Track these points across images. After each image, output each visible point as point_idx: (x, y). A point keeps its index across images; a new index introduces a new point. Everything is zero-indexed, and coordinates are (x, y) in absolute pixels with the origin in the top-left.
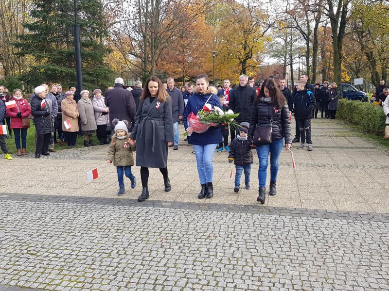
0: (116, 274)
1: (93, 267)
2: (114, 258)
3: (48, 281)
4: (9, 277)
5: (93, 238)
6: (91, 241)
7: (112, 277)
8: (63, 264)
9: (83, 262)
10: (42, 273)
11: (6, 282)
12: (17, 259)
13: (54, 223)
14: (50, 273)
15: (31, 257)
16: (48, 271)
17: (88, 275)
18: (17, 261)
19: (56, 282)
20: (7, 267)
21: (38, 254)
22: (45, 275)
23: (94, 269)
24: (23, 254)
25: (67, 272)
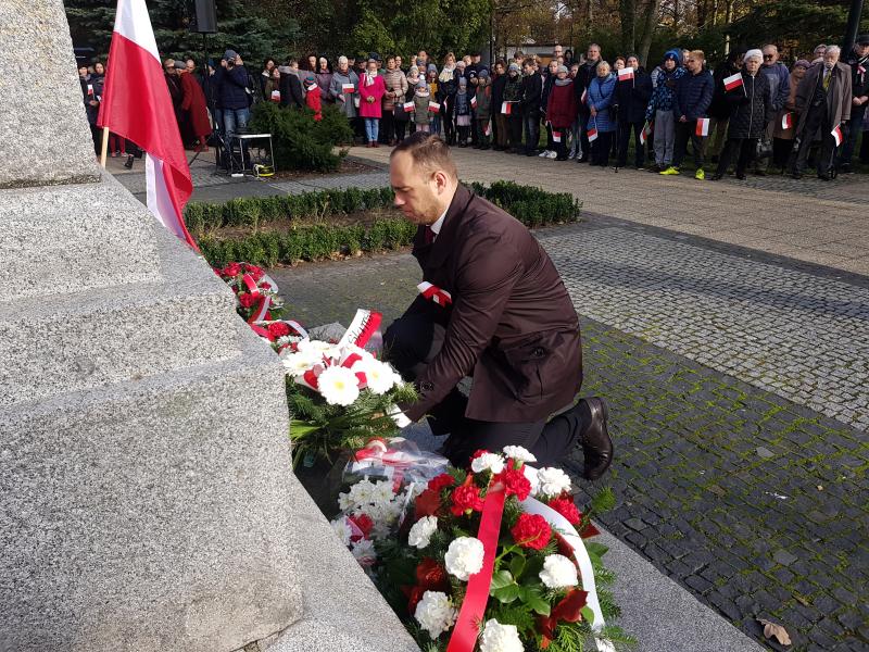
0: (857, 394)
1: (817, 372)
2: (856, 372)
3: (740, 369)
4: (685, 347)
5: (824, 332)
6: (819, 336)
7: (847, 396)
8: (766, 354)
9: (799, 360)
10: (734, 356)
11: (682, 352)
12: (697, 328)
13: (758, 293)
14: (745, 360)
15: (718, 331)
16: (740, 356)
17: (806, 380)
18: (698, 331)
19: (752, 374)
20: (682, 335)
21: (729, 330)
22: (735, 360)
23: (817, 376)
24: (706, 324)
25: (771, 367)
